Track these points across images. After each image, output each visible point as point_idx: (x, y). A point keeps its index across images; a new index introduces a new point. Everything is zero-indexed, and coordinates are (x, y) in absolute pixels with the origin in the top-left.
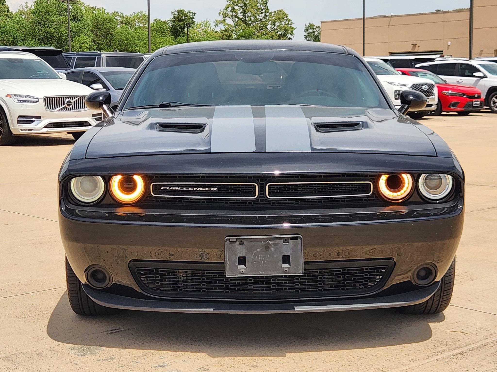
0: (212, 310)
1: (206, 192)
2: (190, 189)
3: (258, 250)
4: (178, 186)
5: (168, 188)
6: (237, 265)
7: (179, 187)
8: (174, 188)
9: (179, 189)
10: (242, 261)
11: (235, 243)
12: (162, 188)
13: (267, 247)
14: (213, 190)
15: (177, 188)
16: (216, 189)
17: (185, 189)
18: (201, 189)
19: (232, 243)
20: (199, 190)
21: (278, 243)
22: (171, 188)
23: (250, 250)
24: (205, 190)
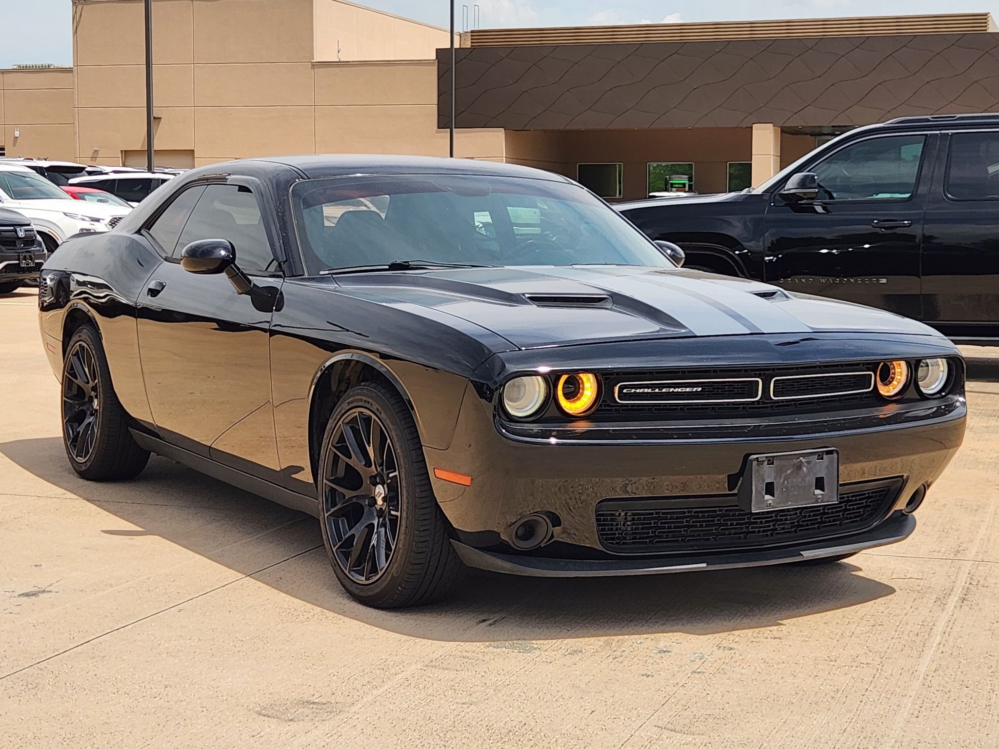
0: (704, 565)
1: (684, 395)
2: (664, 390)
3: (789, 472)
4: (647, 386)
5: (633, 391)
6: (764, 494)
7: (648, 388)
8: (641, 390)
9: (650, 390)
10: (770, 489)
11: (762, 464)
12: (625, 391)
13: (799, 467)
14: (696, 391)
15: (646, 390)
16: (700, 389)
17: (657, 390)
18: (680, 390)
19: (760, 462)
20: (677, 392)
21: (810, 460)
22: (638, 391)
23: (779, 471)
24: (685, 392)
